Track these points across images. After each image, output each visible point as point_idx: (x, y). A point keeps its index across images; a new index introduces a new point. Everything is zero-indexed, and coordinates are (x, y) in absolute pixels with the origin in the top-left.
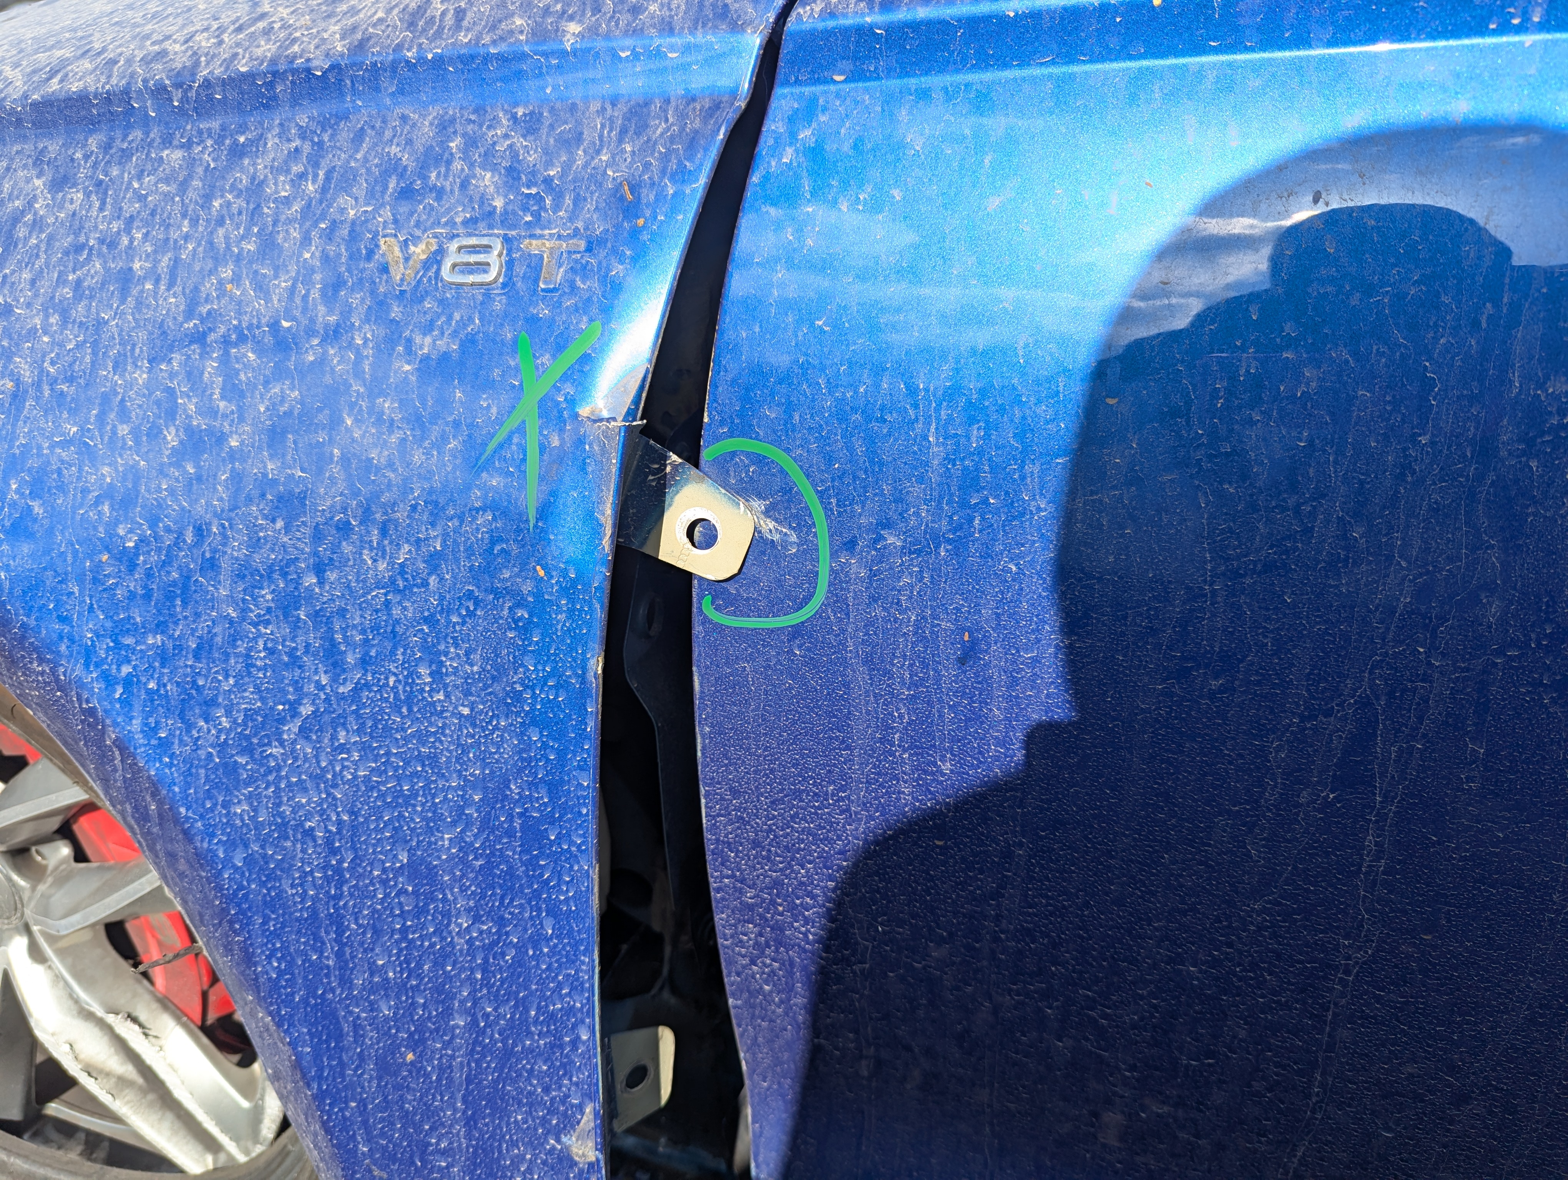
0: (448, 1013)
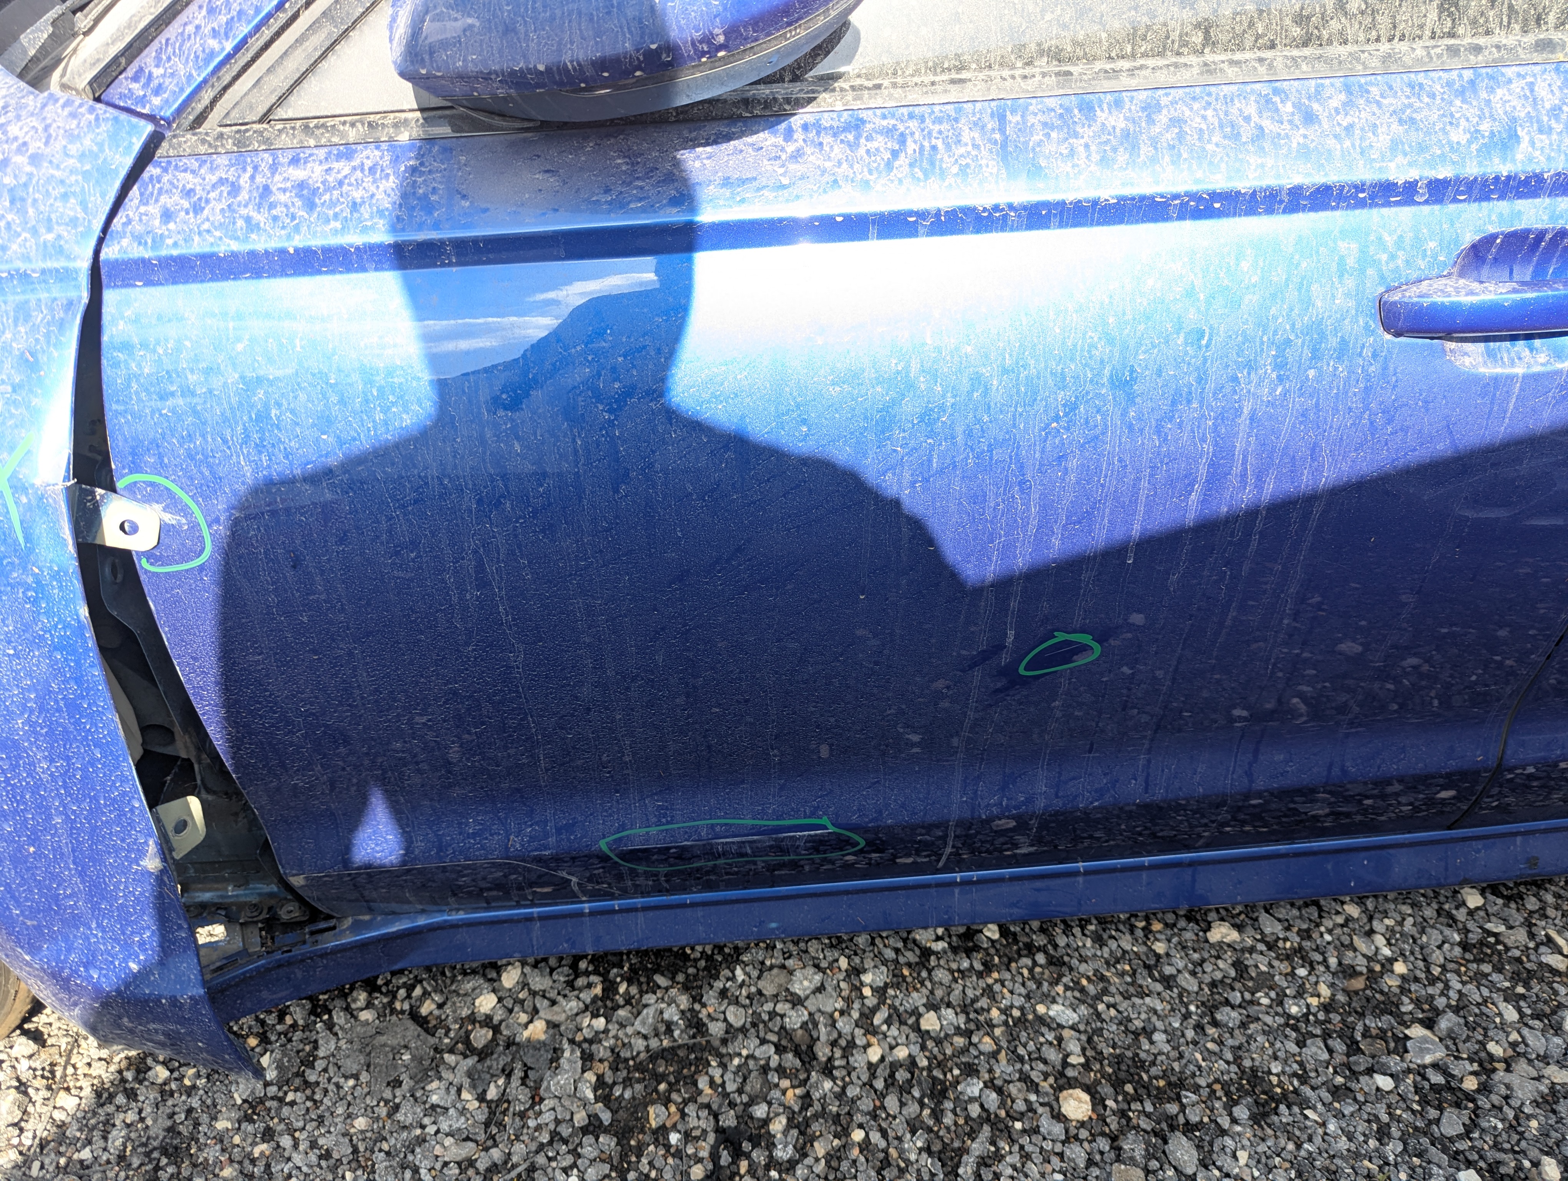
0: (49, 817)
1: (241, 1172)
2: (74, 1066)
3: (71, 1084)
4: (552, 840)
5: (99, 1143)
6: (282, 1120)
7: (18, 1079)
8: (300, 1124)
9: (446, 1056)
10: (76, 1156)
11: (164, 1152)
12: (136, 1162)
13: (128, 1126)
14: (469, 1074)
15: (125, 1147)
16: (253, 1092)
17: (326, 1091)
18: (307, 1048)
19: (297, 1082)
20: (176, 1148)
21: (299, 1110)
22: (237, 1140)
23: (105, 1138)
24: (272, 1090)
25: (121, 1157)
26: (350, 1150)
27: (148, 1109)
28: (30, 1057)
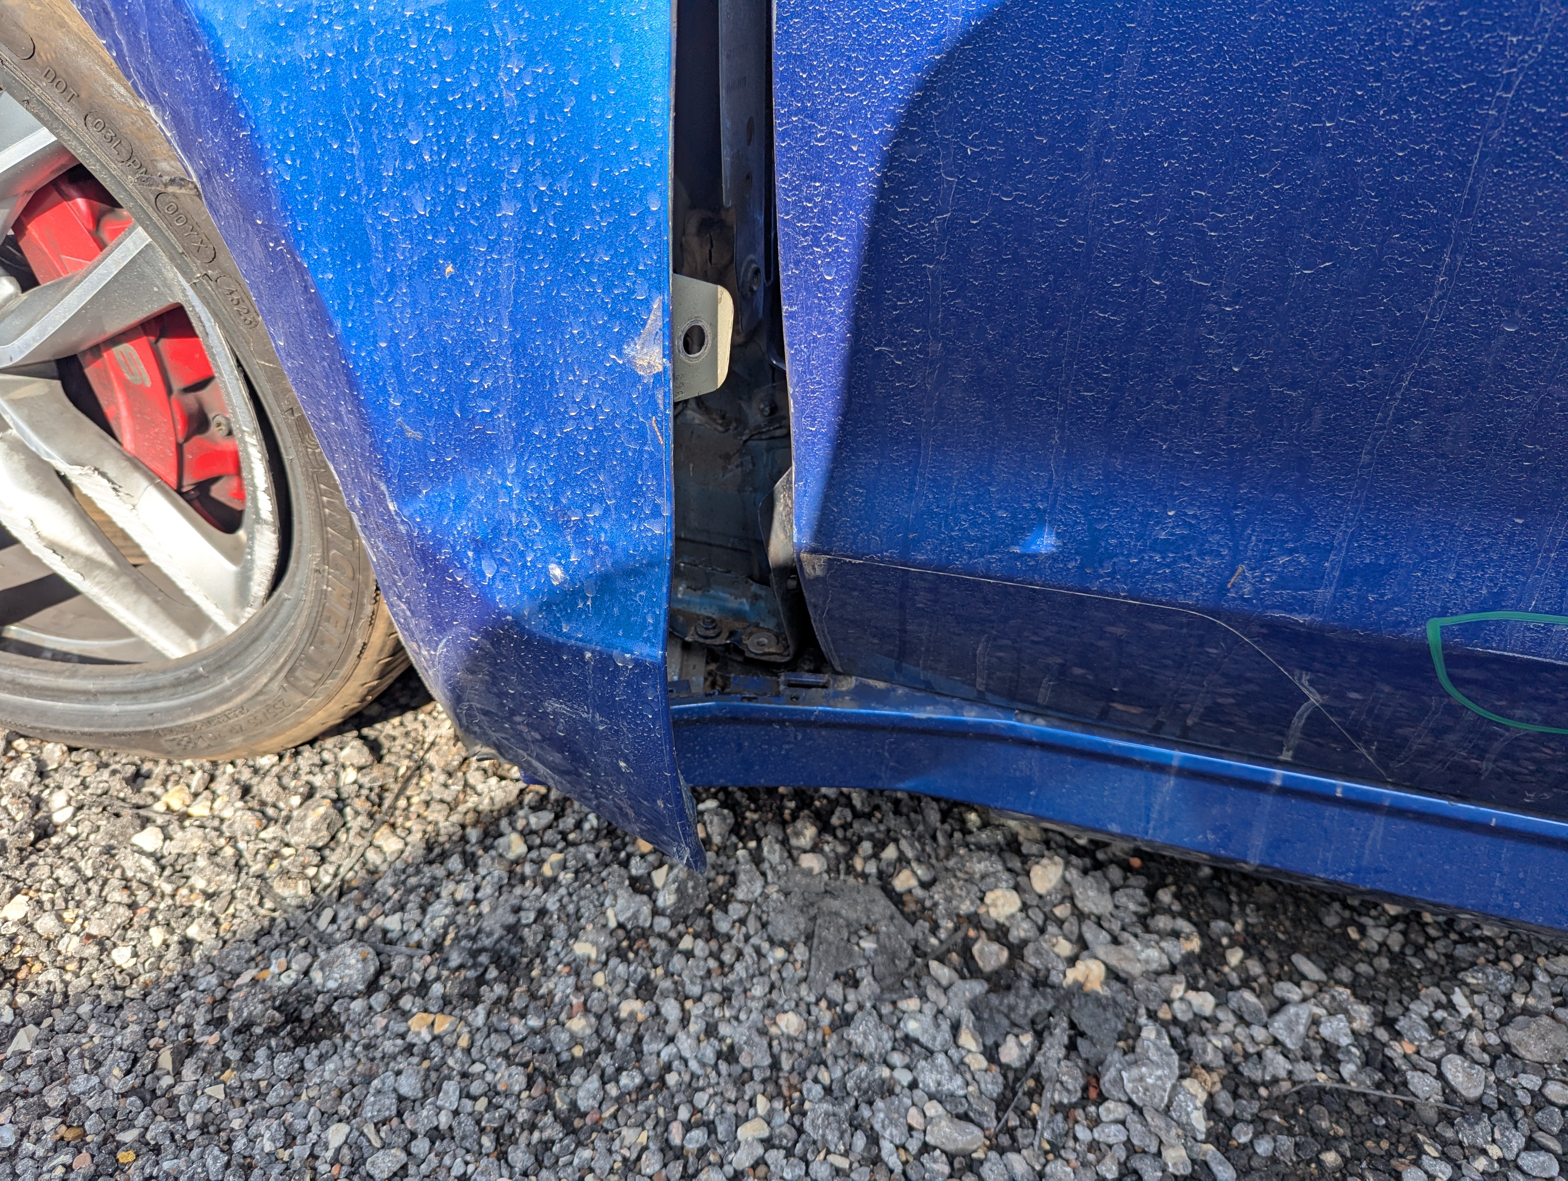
0: (493, 204)
1: (597, 1032)
2: (408, 799)
3: (400, 820)
4: (1324, 594)
5: (412, 913)
6: (668, 974)
7: (338, 791)
8: (696, 990)
9: (934, 965)
10: (380, 921)
11: (496, 960)
12: (455, 960)
13: (457, 904)
14: (974, 1007)
15: (445, 934)
16: (635, 916)
17: (740, 955)
18: (721, 880)
19: (700, 924)
20: (513, 960)
21: (697, 967)
22: (600, 979)
23: (423, 910)
24: (663, 924)
25: (437, 946)
26: (767, 1061)
27: (487, 890)
28: (360, 769)
